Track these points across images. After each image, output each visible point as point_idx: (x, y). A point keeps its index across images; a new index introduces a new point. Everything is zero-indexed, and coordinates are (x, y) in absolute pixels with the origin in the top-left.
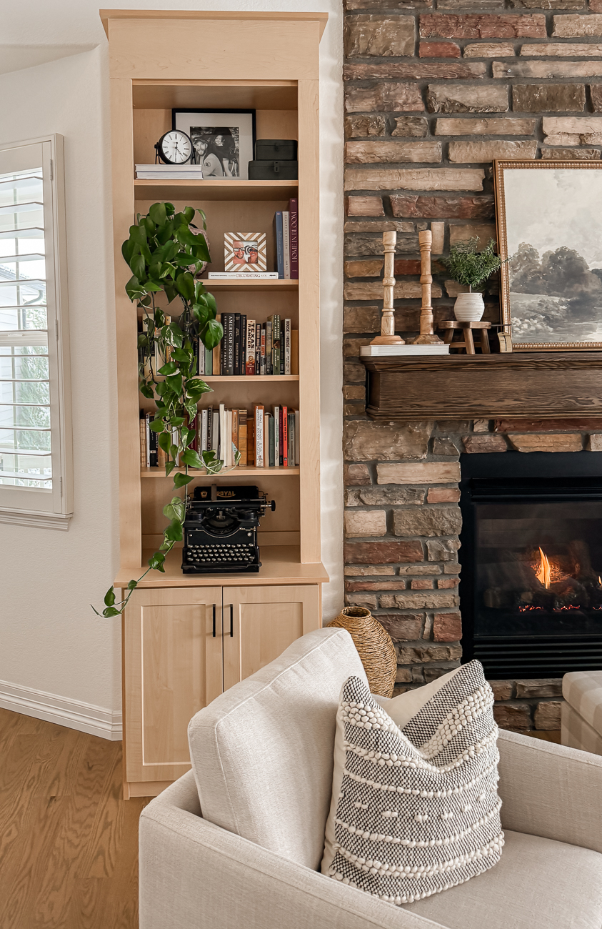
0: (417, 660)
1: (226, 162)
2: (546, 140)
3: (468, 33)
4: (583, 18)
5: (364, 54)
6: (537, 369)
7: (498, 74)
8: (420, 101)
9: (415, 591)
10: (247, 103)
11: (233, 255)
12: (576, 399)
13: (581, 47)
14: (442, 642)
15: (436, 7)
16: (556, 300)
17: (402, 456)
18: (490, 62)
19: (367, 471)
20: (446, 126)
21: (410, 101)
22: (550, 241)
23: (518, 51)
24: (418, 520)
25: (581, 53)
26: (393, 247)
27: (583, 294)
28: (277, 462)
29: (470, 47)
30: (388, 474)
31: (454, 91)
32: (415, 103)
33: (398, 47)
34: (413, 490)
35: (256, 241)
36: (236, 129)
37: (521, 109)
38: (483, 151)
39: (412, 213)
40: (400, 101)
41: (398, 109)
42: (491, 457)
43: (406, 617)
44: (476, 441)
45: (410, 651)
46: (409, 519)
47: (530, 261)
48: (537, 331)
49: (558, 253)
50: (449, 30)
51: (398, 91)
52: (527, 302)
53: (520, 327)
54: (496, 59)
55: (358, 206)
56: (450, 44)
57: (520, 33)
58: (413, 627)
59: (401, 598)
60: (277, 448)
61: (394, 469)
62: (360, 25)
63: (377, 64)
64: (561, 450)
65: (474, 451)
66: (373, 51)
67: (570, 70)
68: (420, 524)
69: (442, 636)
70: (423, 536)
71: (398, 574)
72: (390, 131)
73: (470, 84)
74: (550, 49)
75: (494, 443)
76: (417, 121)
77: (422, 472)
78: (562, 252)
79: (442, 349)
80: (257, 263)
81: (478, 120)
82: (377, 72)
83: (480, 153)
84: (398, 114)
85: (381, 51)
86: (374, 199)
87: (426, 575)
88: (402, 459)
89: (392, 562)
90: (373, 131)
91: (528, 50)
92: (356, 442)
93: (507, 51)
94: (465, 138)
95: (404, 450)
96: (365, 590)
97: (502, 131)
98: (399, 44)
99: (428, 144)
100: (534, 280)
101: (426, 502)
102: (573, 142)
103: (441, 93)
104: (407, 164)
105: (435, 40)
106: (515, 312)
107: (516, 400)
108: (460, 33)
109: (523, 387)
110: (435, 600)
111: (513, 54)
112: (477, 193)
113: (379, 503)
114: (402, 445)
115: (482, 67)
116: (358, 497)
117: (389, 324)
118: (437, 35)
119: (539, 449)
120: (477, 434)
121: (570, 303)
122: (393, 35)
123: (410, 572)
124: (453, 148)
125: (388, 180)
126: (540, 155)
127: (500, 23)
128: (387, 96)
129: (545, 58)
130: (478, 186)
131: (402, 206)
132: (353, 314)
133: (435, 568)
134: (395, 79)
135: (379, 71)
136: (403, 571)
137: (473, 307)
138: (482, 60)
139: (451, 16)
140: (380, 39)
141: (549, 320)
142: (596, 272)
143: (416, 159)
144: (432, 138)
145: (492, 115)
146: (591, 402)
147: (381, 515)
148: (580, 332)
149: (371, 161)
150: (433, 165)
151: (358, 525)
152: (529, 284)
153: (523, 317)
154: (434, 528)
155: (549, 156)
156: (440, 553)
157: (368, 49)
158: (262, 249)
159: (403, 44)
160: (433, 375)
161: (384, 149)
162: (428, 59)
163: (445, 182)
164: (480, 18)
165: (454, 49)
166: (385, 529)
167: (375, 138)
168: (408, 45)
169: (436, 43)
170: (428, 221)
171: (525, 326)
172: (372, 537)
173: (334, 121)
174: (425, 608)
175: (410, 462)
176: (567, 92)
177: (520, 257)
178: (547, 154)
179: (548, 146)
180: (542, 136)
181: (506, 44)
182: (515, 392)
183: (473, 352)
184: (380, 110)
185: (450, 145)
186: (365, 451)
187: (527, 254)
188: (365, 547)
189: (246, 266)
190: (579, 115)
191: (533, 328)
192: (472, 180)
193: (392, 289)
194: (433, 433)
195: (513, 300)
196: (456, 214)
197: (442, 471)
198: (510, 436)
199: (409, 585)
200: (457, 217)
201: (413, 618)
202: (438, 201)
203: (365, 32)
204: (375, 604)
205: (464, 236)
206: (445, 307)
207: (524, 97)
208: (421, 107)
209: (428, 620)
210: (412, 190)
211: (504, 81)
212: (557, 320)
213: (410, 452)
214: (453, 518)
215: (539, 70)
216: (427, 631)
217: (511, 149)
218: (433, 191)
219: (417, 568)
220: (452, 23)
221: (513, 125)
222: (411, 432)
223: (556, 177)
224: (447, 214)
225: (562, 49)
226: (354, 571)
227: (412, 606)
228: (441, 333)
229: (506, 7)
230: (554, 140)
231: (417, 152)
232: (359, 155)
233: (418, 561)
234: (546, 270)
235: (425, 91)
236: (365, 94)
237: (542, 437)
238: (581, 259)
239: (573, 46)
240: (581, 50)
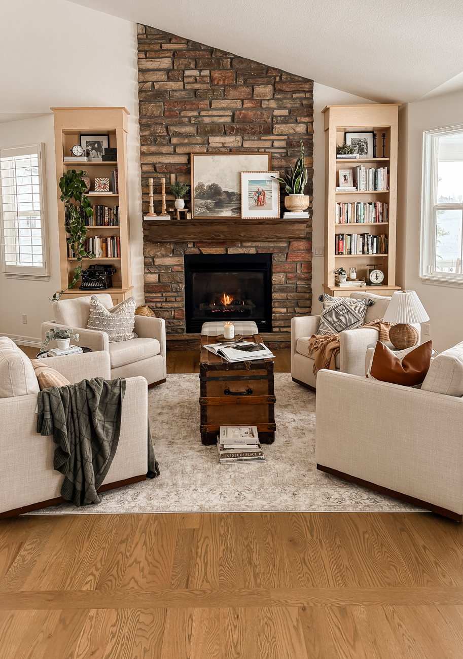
0: (169, 325)
1: (99, 153)
2: (210, 145)
3: (182, 107)
4: (222, 101)
5: (145, 115)
6: (201, 225)
7: (192, 122)
8: (165, 131)
9: (169, 302)
10: (106, 133)
11: (98, 186)
12: (215, 235)
13: (221, 111)
14: (178, 319)
15: (170, 98)
17: (163, 255)
18: (189, 117)
19: (151, 260)
20: (174, 140)
22: (209, 181)
24: (169, 277)
25: (221, 114)
26: (152, 184)
27: (220, 199)
28: (116, 256)
29: (183, 112)
30: (159, 261)
31: (177, 128)
32: (163, 132)
34: (167, 267)
35: (105, 181)
36: (102, 142)
37: (201, 134)
38: (187, 149)
39: (164, 171)
40: (158, 132)
41: (158, 134)
42: (194, 256)
43: (165, 311)
44: (189, 250)
46: (166, 277)
47: (202, 188)
48: (204, 212)
49: (212, 185)
50: (175, 107)
51: (157, 128)
52: (200, 202)
54: (192, 116)
55: (145, 168)
56: (175, 111)
57: (200, 107)
58: (168, 314)
59: (164, 304)
60: (116, 251)
61: (160, 259)
62: (143, 106)
63: (150, 119)
64: (218, 253)
65: (189, 254)
66: (148, 114)
67: (218, 120)
68: (170, 278)
69: (177, 317)
70: (171, 283)
71: (162, 296)
72: (155, 141)
73: (183, 125)
74: (210, 113)
75: (195, 251)
76: (164, 139)
77: (169, 261)
78: (213, 185)
80: (106, 188)
81: (185, 138)
82: (150, 121)
83: (185, 150)
84: (158, 136)
85: (151, 114)
86: (151, 166)
87: (172, 296)
88: (163, 256)
89: (160, 292)
90: (149, 142)
91: (203, 113)
92: (147, 250)
93: (196, 114)
94: (181, 144)
95: (164, 253)
96: (151, 301)
97: (194, 142)
98: (157, 112)
99: (168, 147)
100: (203, 195)
101: (172, 271)
102: (220, 145)
103: (173, 129)
104: (160, 154)
105: (170, 110)
108: (179, 107)
110: (175, 305)
111: (198, 114)
112: (185, 164)
113: (155, 271)
114: (163, 251)
115: (187, 119)
116: (149, 269)
117: (152, 209)
118: (171, 108)
119: (210, 253)
120: (189, 248)
122: (154, 109)
123: (166, 295)
125: (154, 159)
126: (208, 151)
127: (193, 104)
128: (154, 130)
129: (209, 116)
130: (187, 161)
131: (160, 168)
132: (144, 205)
133: (175, 294)
134: (156, 124)
136: (164, 295)
137: (180, 204)
138: (187, 117)
139: (176, 102)
140: (150, 110)
141: (208, 208)
142: (225, 191)
143: (164, 152)
144: (170, 144)
145: (191, 136)
146: (220, 236)
147: (156, 276)
148: (218, 212)
149: (149, 152)
150: (170, 154)
151: (149, 279)
152: (201, 196)
153: (199, 207)
154: (174, 280)
155: (210, 151)
156: (176, 288)
158: (108, 183)
160: (166, 227)
161: (153, 149)
162: (168, 117)
163: (175, 160)
164: (186, 102)
165: (177, 113)
166: (158, 281)
167: (150, 145)
168: (160, 112)
170: (171, 173)
172: (153, 283)
173: (137, 138)
174: (172, 308)
175: (166, 257)
176: (217, 128)
177: (198, 187)
179: (211, 147)
180: (209, 143)
181: (195, 111)
182: (194, 233)
183: (179, 219)
184: (151, 135)
185: (176, 147)
186: (150, 253)
187: (201, 186)
188: (151, 286)
189: (102, 189)
190: (222, 136)
191: (202, 211)
192: (183, 160)
193: (152, 197)
194: (173, 247)
195: (194, 201)
197: (177, 261)
198: (200, 248)
199: (166, 299)
200: (179, 172)
201: (168, 311)
202: (173, 167)
203: (145, 108)
204: (155, 306)
205: (182, 179)
206: (171, 204)
207: (202, 130)
208: (166, 134)
209: (173, 311)
210: (163, 163)
211: (195, 124)
213: (166, 254)
214: (182, 277)
215: (207, 120)
216: (172, 315)
217: (197, 149)
218: (170, 163)
219: (168, 294)
220: (176, 104)
221: (198, 140)
222: (166, 247)
223: (212, 158)
224: (176, 171)
225: (215, 113)
226: (148, 295)
227: (167, 307)
228: (169, 213)
229: (194, 98)
230: (213, 145)
231: (164, 150)
232: (145, 151)
233: (169, 292)
234: (207, 191)
235: (167, 128)
236: (146, 129)
237: (211, 249)
238: (220, 187)
239: (219, 111)
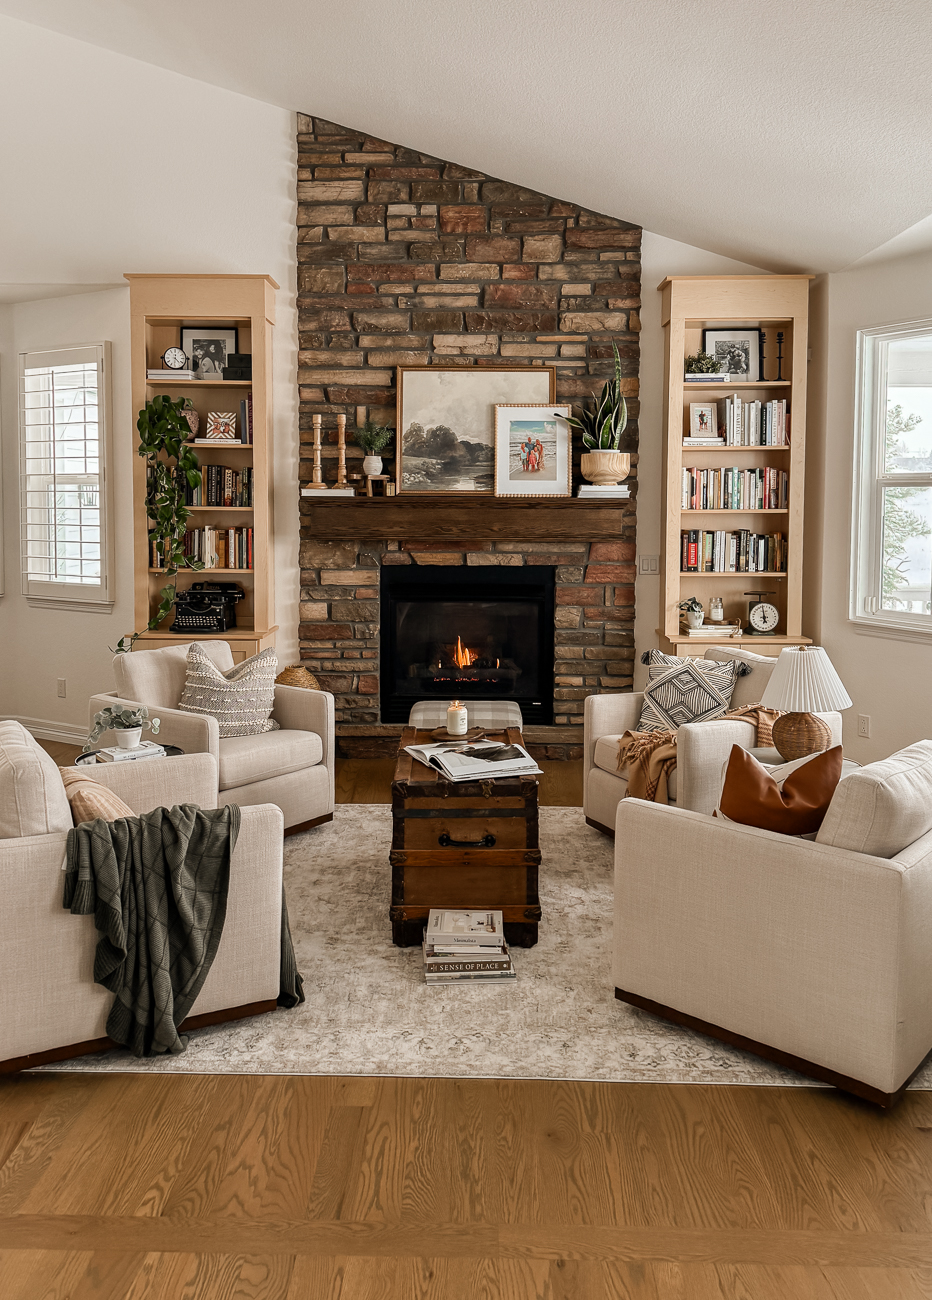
0: (347, 706)
1: (217, 363)
2: (435, 351)
3: (381, 277)
4: (460, 266)
5: (309, 291)
6: (414, 507)
7: (402, 306)
8: (348, 323)
9: (348, 659)
10: (232, 325)
11: (212, 427)
12: (441, 528)
13: (459, 286)
14: (365, 694)
15: (359, 259)
16: (434, 461)
17: (338, 565)
18: (396, 297)
19: (315, 576)
20: (366, 341)
21: (341, 324)
22: (432, 421)
23: (415, 289)
24: (349, 610)
25: (459, 291)
26: (320, 425)
27: (453, 458)
28: (245, 565)
29: (382, 286)
30: (329, 578)
31: (371, 317)
32: (344, 325)
33: (333, 287)
34: (345, 589)
35: (228, 418)
36: (224, 341)
37: (418, 329)
38: (390, 358)
39: (343, 400)
40: (335, 324)
41: (333, 329)
42: (400, 568)
43: (340, 677)
44: (389, 556)
45: (342, 700)
46: (343, 609)
47: (418, 435)
48: (420, 482)
49: (437, 430)
50: (368, 275)
51: (333, 317)
52: (414, 463)
53: (407, 479)
54: (401, 295)
55: (308, 394)
56: (368, 284)
57: (417, 277)
58: (345, 683)
59: (337, 664)
60: (245, 556)
61: (333, 574)
62: (306, 273)
63: (318, 298)
64: (448, 564)
65: (390, 563)
66: (315, 290)
67: (452, 303)
68: (351, 613)
69: (364, 690)
70: (352, 621)
71: (335, 647)
72: (328, 343)
73: (383, 312)
74: (437, 288)
75: (402, 558)
76: (346, 337)
77: (351, 577)
78: (440, 429)
80: (228, 433)
81: (388, 337)
82: (318, 303)
83: (387, 359)
84: (333, 333)
85: (320, 290)
86: (318, 390)
87: (354, 649)
88: (339, 568)
89: (330, 639)
90: (316, 344)
91: (422, 289)
92: (307, 555)
93: (408, 289)
94: (380, 349)
95: (340, 561)
96: (314, 658)
97: (405, 344)
98: (333, 285)
99: (354, 353)
100: (420, 447)
101: (355, 598)
102: (456, 352)
103: (363, 318)
104: (338, 366)
105: (359, 282)
106: (405, 469)
108: (375, 277)
110: (361, 665)
111: (412, 291)
112: (385, 387)
113: (322, 598)
114: (338, 557)
115: (391, 300)
116: (309, 593)
117: (318, 475)
118: (360, 279)
119: (432, 563)
120: (390, 552)
121: (444, 464)
122: (327, 280)
123: (343, 646)
124: (371, 356)
125: (326, 377)
126: (431, 362)
127: (403, 271)
128: (325, 320)
129: (434, 295)
130: (385, 382)
131: (337, 395)
132: (302, 467)
133: (361, 643)
134: (331, 308)
135: (320, 303)
136: (338, 645)
137: (374, 465)
138: (391, 295)
139: (370, 266)
140: (319, 282)
141: (428, 475)
142: (462, 442)
143: (345, 364)
144: (357, 349)
145: (398, 334)
146: (451, 530)
147: (324, 606)
148: (449, 483)
149: (315, 364)
150: (357, 368)
151: (310, 613)
152: (415, 451)
153: (411, 472)
154: (359, 616)
155: (436, 362)
156: (363, 633)
157: (311, 288)
158: (233, 423)
159: (336, 285)
160: (346, 510)
161: (323, 357)
162: (354, 295)
163: (366, 380)
164: (390, 267)
165: (371, 288)
166: (327, 616)
167: (317, 349)
168: (339, 285)
169: (359, 284)
170: (357, 404)
171: (412, 479)
172: (318, 621)
173: (292, 335)
174: (354, 671)
175: (344, 570)
176: (450, 318)
177: (411, 432)
179: (438, 355)
180: (433, 348)
181: (407, 285)
182: (401, 522)
183: (371, 495)
184: (320, 329)
185: (369, 354)
186: (313, 561)
187: (416, 431)
188: (312, 627)
189: (221, 434)
190: (459, 334)
191: (417, 480)
192: (382, 378)
193: (319, 452)
194: (359, 550)
195: (404, 461)
196: (373, 401)
197: (367, 577)
198: (412, 554)
199: (342, 654)
200: (374, 403)
201: (345, 677)
202: (361, 392)
203: (311, 276)
204: (319, 668)
205: (379, 416)
206: (355, 465)
207: (420, 321)
208: (349, 328)
209: (355, 678)
210: (342, 385)
211: (406, 310)
212: (433, 475)
213: (344, 563)
214: (374, 609)
215: (431, 302)
216: (354, 686)
217: (411, 358)
218: (356, 385)
219: (347, 643)
220: (370, 271)
221: (412, 341)
222: (344, 549)
223: (440, 377)
224: (368, 401)
225: (446, 288)
226: (306, 644)
227: (344, 669)
228: (351, 482)
229: (407, 259)
230: (440, 351)
231: (346, 359)
232: (306, 360)
233: (349, 639)
234: (428, 441)
235: (351, 317)
236: (311, 319)
237: (434, 555)
238: (454, 434)
239: (453, 286)
240: (459, 288)
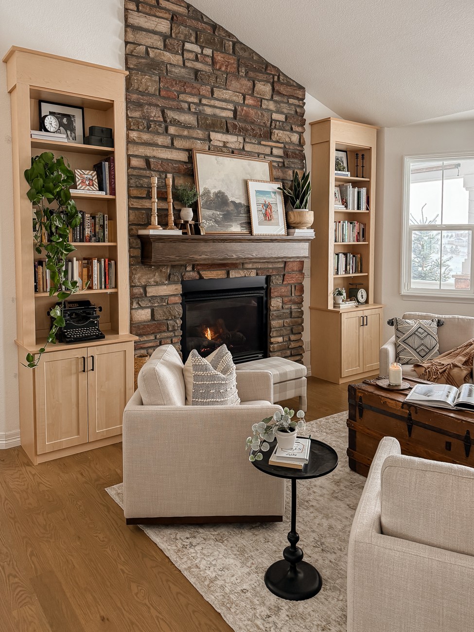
1: (69, 132)
2: (211, 142)
3: (180, 89)
4: (224, 91)
5: (137, 90)
7: (193, 110)
8: (161, 116)
10: (79, 104)
11: (80, 181)
12: (227, 255)
13: (224, 103)
15: (167, 74)
16: (218, 213)
17: (157, 282)
18: (189, 103)
19: (142, 291)
20: (172, 130)
21: (157, 116)
22: (215, 187)
23: (200, 101)
24: (164, 312)
25: (224, 106)
26: (156, 184)
27: (228, 211)
28: (103, 286)
29: (181, 95)
30: (152, 291)
31: (175, 114)
32: (159, 117)
33: (152, 90)
34: (162, 298)
35: (91, 175)
36: (73, 116)
37: (202, 127)
38: (188, 143)
39: (159, 169)
40: (153, 115)
41: (152, 119)
42: (192, 281)
44: (187, 274)
46: (161, 312)
47: (208, 196)
48: (212, 226)
49: (218, 193)
50: (173, 86)
51: (152, 110)
52: (208, 213)
53: (205, 224)
54: (192, 103)
55: (135, 162)
56: (173, 92)
57: (201, 93)
60: (103, 280)
61: (154, 289)
62: (135, 76)
63: (142, 95)
64: (219, 277)
65: (187, 279)
66: (140, 89)
67: (220, 113)
68: (165, 314)
70: (166, 319)
71: (156, 338)
72: (148, 128)
73: (182, 112)
74: (213, 102)
75: (194, 275)
76: (160, 125)
77: (165, 290)
78: (220, 192)
79: (179, 232)
80: (93, 186)
81: (185, 129)
82: (142, 100)
83: (187, 144)
84: (152, 121)
85: (144, 90)
86: (142, 160)
87: (168, 338)
88: (157, 284)
89: (153, 333)
90: (141, 127)
91: (204, 101)
92: (137, 276)
93: (196, 100)
94: (180, 136)
95: (158, 280)
96: (141, 348)
97: (195, 136)
98: (152, 89)
99: (165, 137)
100: (210, 204)
101: (168, 303)
102: (221, 144)
103: (171, 114)
104: (155, 145)
105: (167, 89)
106: (204, 218)
107: (206, 255)
108: (177, 88)
109: (209, 250)
111: (198, 102)
112: (185, 163)
113: (147, 305)
114: (157, 277)
115: (186, 105)
116: (138, 303)
117: (155, 220)
118: (168, 87)
119: (211, 277)
120: (188, 271)
121: (223, 215)
122: (149, 84)
123: (161, 337)
124: (176, 141)
125: (148, 152)
126: (209, 149)
127: (193, 88)
128: (147, 112)
129: (210, 106)
130: (186, 160)
131: (155, 165)
132: (134, 214)
133: (172, 333)
134: (150, 104)
135: (144, 99)
136: (158, 337)
137: (188, 214)
138: (186, 102)
139: (174, 80)
140: (144, 85)
141: (216, 221)
142: (232, 202)
143: (160, 144)
144: (166, 134)
145: (190, 128)
146: (232, 256)
147: (149, 311)
148: (228, 226)
149: (140, 141)
150: (167, 147)
151: (138, 317)
152: (208, 206)
153: (207, 220)
154: (171, 315)
155: (213, 150)
156: (174, 326)
157: (139, 88)
158: (95, 179)
159: (154, 88)
160: (174, 244)
161: (146, 137)
162: (164, 98)
163: (173, 156)
164: (185, 83)
165: (175, 95)
166: (150, 318)
167: (141, 131)
168: (155, 90)
169: (168, 91)
170: (167, 172)
171: (208, 224)
172: (144, 322)
175: (161, 285)
176: (219, 122)
177: (204, 193)
178: (212, 148)
179: (212, 145)
180: (210, 140)
181: (196, 97)
182: (206, 252)
183: (190, 234)
184: (144, 118)
185: (174, 139)
186: (141, 280)
187: (207, 193)
188: (142, 327)
189: (88, 187)
190: (223, 133)
191: (210, 225)
192: (183, 157)
193: (156, 204)
194: (170, 271)
195: (203, 212)
196: (177, 171)
197: (174, 289)
198: (200, 272)
199: (160, 342)
200: (177, 173)
202: (170, 165)
203: (137, 80)
205: (181, 182)
207: (203, 122)
208: (162, 120)
210: (159, 158)
211: (195, 113)
212: (219, 222)
213: (161, 280)
214: (179, 310)
215: (209, 111)
217: (199, 145)
218: (167, 159)
219: (164, 335)
220: (174, 83)
221: (199, 134)
222: (161, 271)
223: (216, 159)
224: (174, 171)
225: (217, 103)
228: (177, 225)
229: (195, 80)
230: (214, 143)
231: (160, 140)
232: (134, 138)
233: (164, 331)
234: (214, 200)
235: (163, 112)
236: (137, 109)
237: (212, 272)
238: (227, 196)
239: (221, 103)
240: (224, 105)
